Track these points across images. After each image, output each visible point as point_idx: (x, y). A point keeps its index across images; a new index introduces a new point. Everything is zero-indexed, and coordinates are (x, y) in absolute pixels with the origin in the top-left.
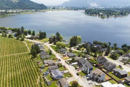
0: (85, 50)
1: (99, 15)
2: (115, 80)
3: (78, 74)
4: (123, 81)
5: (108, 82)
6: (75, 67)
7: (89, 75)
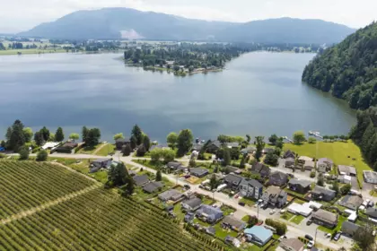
0: (214, 156)
1: (169, 67)
2: (299, 198)
3: (242, 204)
4: (310, 196)
5: (294, 204)
6: (226, 193)
7: (260, 200)
